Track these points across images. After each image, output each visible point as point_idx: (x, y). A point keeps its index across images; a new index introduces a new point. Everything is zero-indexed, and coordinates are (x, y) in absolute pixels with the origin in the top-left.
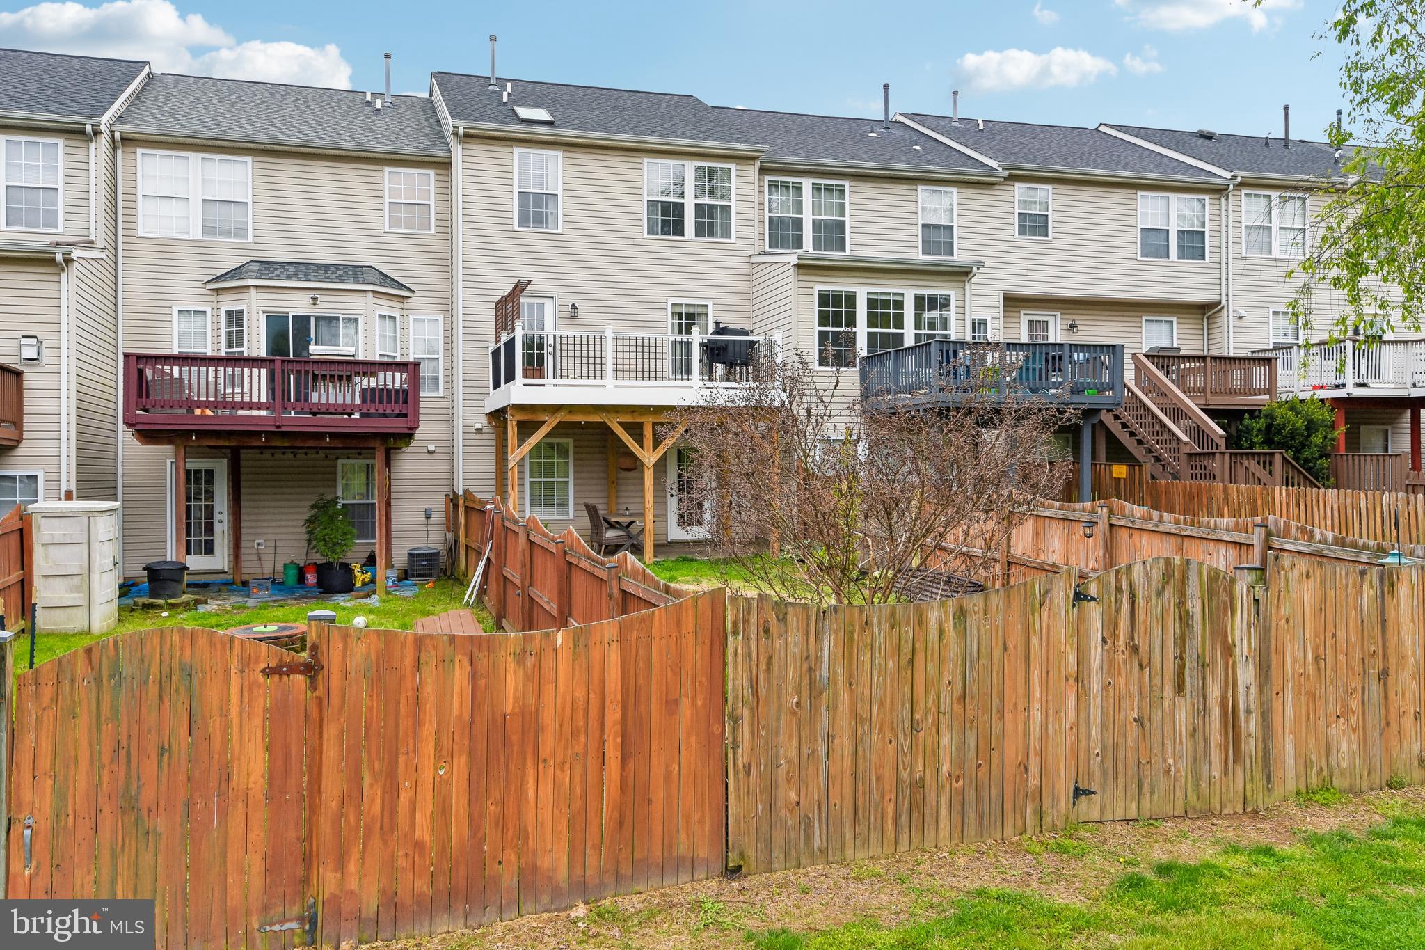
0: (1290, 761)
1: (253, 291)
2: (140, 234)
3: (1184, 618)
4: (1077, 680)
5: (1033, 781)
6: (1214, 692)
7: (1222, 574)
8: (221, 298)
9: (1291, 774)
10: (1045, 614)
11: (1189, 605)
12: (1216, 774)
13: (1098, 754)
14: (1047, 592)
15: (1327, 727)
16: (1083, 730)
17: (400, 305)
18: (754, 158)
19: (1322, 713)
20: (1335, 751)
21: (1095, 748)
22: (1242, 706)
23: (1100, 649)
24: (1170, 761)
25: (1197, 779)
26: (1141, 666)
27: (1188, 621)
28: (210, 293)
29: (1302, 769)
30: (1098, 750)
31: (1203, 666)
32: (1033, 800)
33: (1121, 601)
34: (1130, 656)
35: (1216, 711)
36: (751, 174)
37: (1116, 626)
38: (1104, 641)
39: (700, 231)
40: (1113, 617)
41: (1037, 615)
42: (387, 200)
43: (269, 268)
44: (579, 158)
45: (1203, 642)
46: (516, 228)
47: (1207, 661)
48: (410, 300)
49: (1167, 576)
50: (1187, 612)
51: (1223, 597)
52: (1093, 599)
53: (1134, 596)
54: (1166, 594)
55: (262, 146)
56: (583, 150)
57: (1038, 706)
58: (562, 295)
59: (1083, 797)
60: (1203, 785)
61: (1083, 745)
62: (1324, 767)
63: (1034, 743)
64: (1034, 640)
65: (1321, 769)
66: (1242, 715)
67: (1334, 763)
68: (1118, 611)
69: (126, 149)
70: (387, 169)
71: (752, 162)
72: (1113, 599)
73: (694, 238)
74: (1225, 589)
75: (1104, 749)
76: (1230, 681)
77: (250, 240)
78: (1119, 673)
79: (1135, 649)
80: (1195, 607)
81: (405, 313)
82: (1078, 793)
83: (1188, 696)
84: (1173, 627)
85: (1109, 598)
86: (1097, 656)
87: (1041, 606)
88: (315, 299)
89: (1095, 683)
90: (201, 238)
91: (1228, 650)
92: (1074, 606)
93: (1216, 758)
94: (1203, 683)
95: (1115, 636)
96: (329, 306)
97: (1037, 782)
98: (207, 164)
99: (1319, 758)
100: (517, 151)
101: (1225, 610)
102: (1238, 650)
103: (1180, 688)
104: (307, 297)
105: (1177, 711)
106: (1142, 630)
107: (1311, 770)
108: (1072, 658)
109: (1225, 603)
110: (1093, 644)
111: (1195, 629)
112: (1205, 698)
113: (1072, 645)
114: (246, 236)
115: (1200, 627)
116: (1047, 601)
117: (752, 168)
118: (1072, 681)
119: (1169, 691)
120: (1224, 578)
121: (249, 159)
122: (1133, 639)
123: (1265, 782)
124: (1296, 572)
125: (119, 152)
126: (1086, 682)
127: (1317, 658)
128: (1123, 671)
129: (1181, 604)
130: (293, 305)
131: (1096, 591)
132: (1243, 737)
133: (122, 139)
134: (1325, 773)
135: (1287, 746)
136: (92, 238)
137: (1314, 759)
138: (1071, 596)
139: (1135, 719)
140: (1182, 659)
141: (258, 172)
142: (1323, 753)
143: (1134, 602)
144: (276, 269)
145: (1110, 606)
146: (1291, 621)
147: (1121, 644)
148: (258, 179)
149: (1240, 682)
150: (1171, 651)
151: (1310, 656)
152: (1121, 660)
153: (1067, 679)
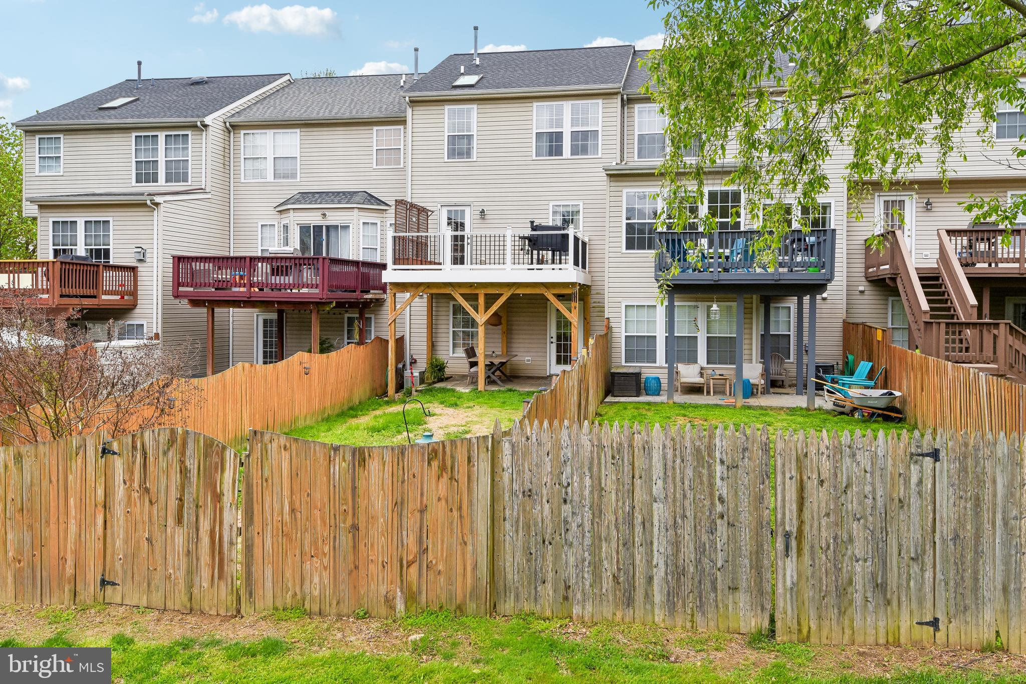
0: (269, 584)
1: (291, 211)
2: (242, 180)
3: (184, 472)
4: (105, 507)
5: (69, 570)
6: (205, 526)
7: (216, 442)
8: (283, 216)
9: (269, 594)
10: (79, 461)
11: (188, 463)
12: (205, 585)
13: (120, 559)
14: (80, 447)
15: (302, 563)
16: (109, 540)
17: (381, 215)
18: (616, 94)
19: (298, 552)
20: (309, 582)
21: (119, 555)
22: (226, 539)
23: (122, 488)
24: (171, 571)
25: (190, 586)
26: (151, 502)
27: (186, 474)
28: (277, 213)
29: (279, 591)
30: (121, 556)
31: (197, 507)
32: (69, 583)
33: (136, 456)
34: (143, 495)
35: (205, 540)
36: (615, 105)
37: (132, 473)
38: (125, 482)
39: (575, 151)
40: (130, 467)
41: (73, 461)
42: (375, 148)
43: (305, 196)
44: (489, 108)
45: (198, 490)
46: (446, 160)
47: (200, 504)
48: (388, 212)
49: (172, 441)
50: (186, 468)
51: (216, 459)
52: (114, 453)
53: (146, 453)
54: (170, 453)
55: (303, 122)
56: (491, 102)
57: (73, 521)
58: (475, 204)
59: (109, 586)
60: (196, 591)
61: (109, 552)
62: (298, 593)
63: (70, 545)
64: (70, 477)
65: (296, 594)
66: (226, 546)
67: (307, 591)
68: (134, 462)
69: (236, 132)
70: (375, 128)
71: (615, 97)
72: (130, 454)
73: (570, 157)
74: (217, 453)
75: (125, 556)
76: (217, 519)
77: (298, 180)
78: (135, 506)
79: (147, 490)
80: (192, 464)
81: (384, 220)
82: (104, 583)
83: (185, 527)
84: (175, 478)
85: (128, 453)
86: (120, 492)
87: (77, 455)
88: (324, 215)
89: (119, 510)
90: (273, 181)
91: (218, 497)
92: (102, 457)
93: (205, 573)
94: (197, 519)
95: (132, 481)
96: (334, 218)
97: (72, 571)
98: (277, 136)
99: (294, 585)
100: (447, 107)
101: (216, 468)
102: (225, 499)
103: (179, 520)
104: (319, 213)
105: (176, 537)
106: (152, 477)
107: (287, 593)
108: (100, 492)
109: (217, 463)
110: (116, 484)
111: (192, 480)
112: (197, 530)
113: (100, 485)
114: (296, 178)
115: (195, 479)
116: (81, 453)
117: (615, 101)
118: (100, 508)
119: (171, 521)
120: (217, 445)
121: (298, 130)
122: (145, 483)
123: (248, 596)
124: (275, 445)
125: (232, 134)
126: (112, 509)
127: (293, 511)
128: (138, 504)
129: (182, 462)
130: (313, 219)
131: (117, 448)
132: (226, 561)
133: (232, 126)
134: (299, 597)
135: (266, 572)
136: (203, 187)
137: (290, 585)
138: (100, 450)
139: (146, 538)
140: (181, 500)
141: (303, 138)
142: (298, 581)
143: (145, 458)
144: (308, 197)
145: (128, 459)
146: (270, 481)
147: (136, 485)
148: (303, 142)
149: (225, 522)
150: (174, 494)
151: (287, 508)
152: (136, 497)
153: (96, 505)
